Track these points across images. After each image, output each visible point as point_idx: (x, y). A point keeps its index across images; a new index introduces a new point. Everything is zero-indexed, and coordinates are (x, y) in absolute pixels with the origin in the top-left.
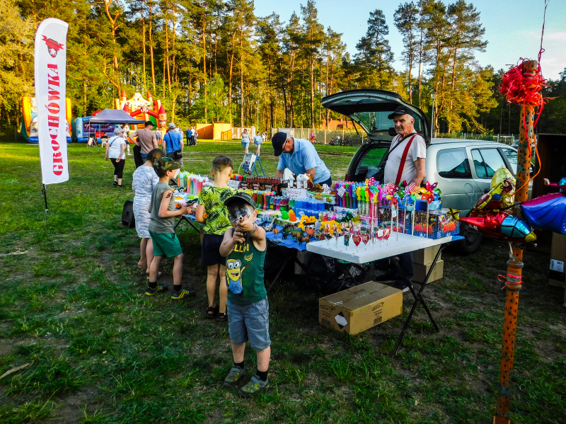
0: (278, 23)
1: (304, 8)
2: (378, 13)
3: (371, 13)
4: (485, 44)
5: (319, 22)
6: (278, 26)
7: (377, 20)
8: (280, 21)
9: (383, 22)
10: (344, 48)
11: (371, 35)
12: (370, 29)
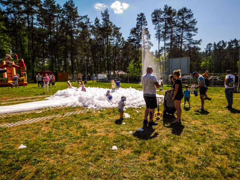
0: (88, 22)
1: (103, 14)
2: (142, 14)
3: (138, 15)
4: (197, 29)
5: (110, 21)
6: (89, 24)
7: (141, 19)
8: (90, 22)
9: (144, 19)
10: (121, 35)
11: (138, 26)
12: (138, 23)
